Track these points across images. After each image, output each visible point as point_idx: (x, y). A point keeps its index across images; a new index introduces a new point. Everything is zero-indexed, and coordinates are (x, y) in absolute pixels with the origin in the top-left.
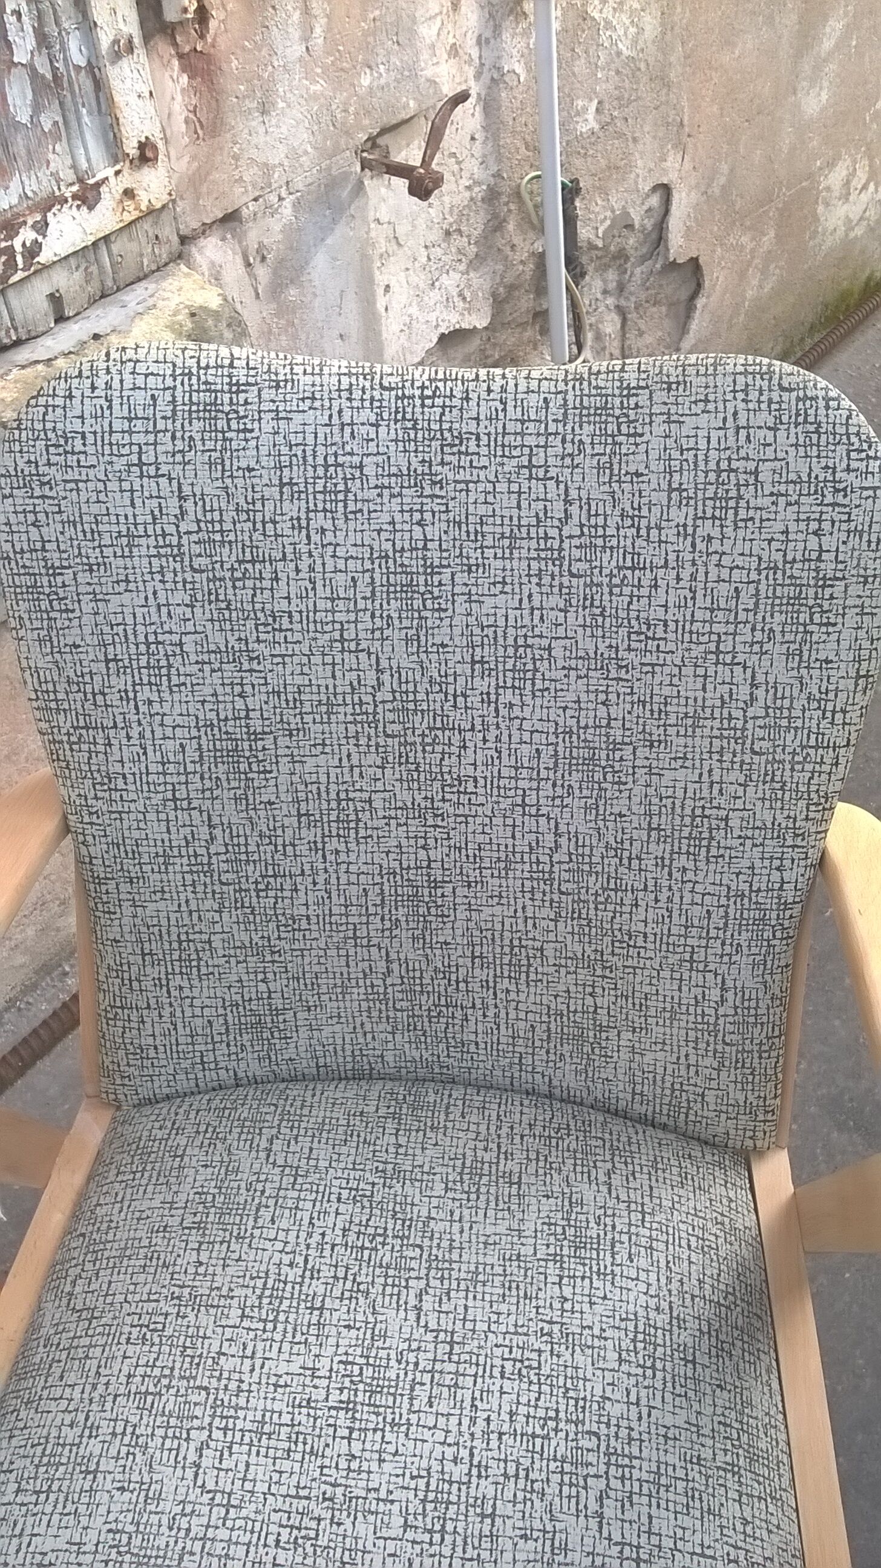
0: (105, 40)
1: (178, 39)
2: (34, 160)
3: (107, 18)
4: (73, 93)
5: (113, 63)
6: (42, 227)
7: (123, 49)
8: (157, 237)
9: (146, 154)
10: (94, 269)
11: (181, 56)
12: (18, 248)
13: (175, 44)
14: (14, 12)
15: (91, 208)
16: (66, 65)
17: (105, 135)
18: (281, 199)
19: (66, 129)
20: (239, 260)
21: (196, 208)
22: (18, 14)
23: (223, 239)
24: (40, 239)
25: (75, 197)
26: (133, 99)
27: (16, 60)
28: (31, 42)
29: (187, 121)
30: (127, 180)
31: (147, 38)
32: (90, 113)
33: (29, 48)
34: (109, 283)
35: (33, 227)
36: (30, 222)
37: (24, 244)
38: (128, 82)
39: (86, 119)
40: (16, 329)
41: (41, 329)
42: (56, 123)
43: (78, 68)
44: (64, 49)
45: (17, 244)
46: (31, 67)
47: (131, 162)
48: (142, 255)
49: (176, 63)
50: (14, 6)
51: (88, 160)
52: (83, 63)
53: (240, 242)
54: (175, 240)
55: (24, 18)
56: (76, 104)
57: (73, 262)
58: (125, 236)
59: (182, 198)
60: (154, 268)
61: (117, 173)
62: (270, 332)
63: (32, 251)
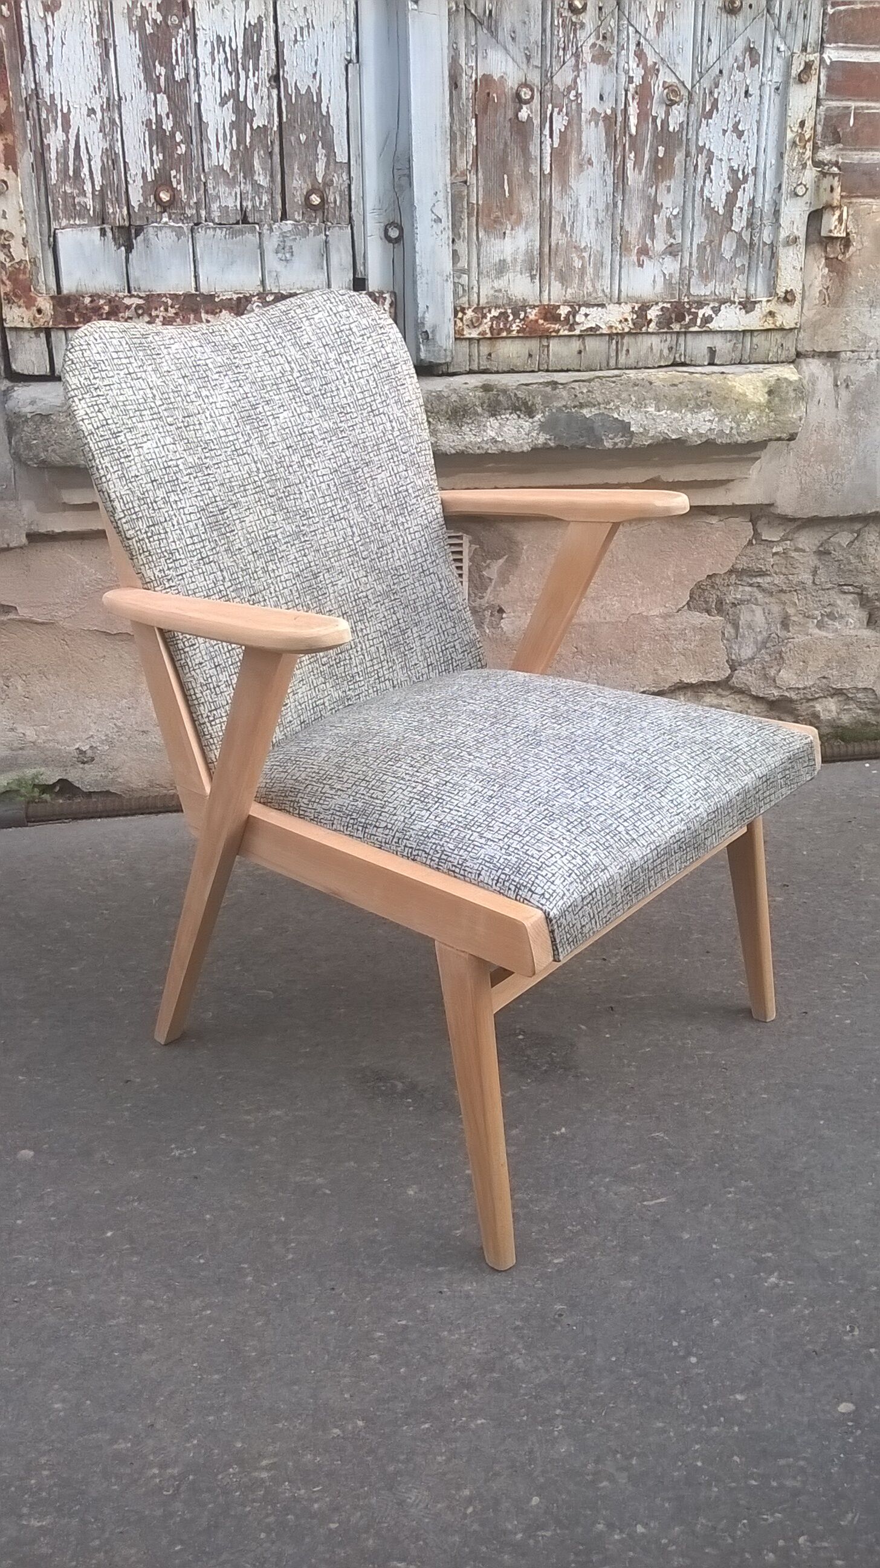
0: (783, 234)
1: (828, 249)
2: (725, 278)
3: (788, 224)
4: (758, 254)
5: (784, 246)
6: (717, 311)
7: (793, 241)
8: (782, 345)
9: (788, 298)
10: (740, 346)
11: (827, 258)
12: (700, 315)
13: (826, 251)
14: (739, 208)
15: (747, 312)
16: (759, 240)
17: (769, 280)
18: (870, 358)
19: (749, 270)
20: (831, 380)
21: (812, 339)
22: (741, 209)
23: (824, 365)
24: (714, 316)
25: (740, 303)
26: (790, 269)
27: (733, 228)
28: (744, 223)
29: (820, 292)
30: (773, 306)
31: (808, 243)
32: (764, 267)
33: (742, 225)
34: (746, 357)
35: (712, 308)
36: (711, 305)
37: (704, 315)
38: (790, 258)
39: (761, 269)
40: (685, 356)
41: (698, 362)
42: (743, 265)
43: (765, 244)
44: (761, 232)
45: (701, 313)
46: (740, 234)
47: (779, 298)
48: (769, 350)
49: (823, 261)
50: (741, 205)
51: (756, 290)
52: (768, 242)
53: (834, 370)
54: (793, 351)
55: (744, 212)
56: (758, 261)
57: (729, 336)
58: (763, 336)
59: (804, 331)
60: (775, 360)
61: (768, 301)
62: (839, 431)
63: (707, 320)
